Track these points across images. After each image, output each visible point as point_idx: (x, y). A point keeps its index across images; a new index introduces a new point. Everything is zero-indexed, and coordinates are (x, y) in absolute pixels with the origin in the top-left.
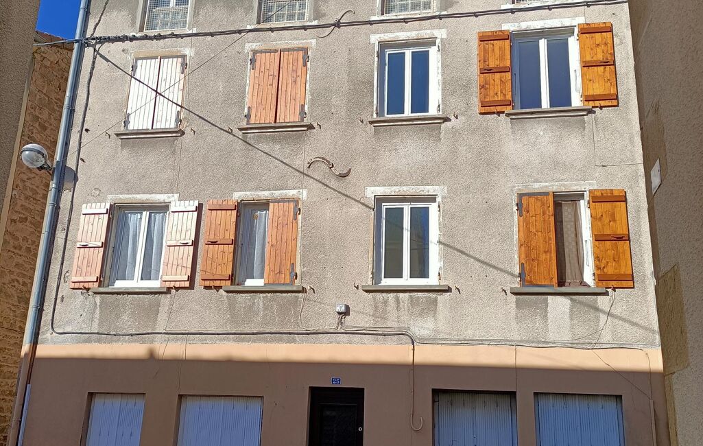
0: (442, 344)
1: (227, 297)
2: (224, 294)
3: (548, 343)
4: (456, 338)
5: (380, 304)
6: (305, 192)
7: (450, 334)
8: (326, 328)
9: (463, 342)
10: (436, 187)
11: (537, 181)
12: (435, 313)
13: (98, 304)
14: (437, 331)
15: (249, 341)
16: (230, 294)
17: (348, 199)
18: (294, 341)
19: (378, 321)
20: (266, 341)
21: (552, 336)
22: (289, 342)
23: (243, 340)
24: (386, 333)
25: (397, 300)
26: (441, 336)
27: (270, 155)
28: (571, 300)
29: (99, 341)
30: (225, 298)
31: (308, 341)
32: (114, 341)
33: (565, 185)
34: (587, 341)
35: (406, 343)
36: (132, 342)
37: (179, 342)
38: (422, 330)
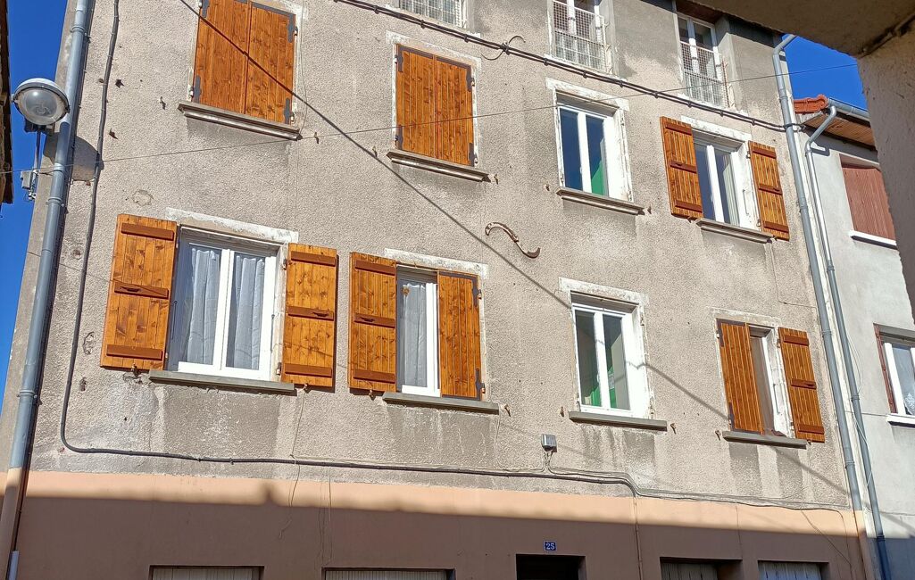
0: (664, 498)
1: (388, 410)
2: (384, 404)
3: (763, 501)
4: (678, 490)
5: (591, 439)
6: (485, 268)
7: (671, 485)
8: (530, 468)
9: (685, 496)
10: (637, 294)
11: (732, 307)
12: (653, 457)
13: (161, 402)
14: (657, 480)
15: (427, 482)
16: (392, 406)
17: (540, 289)
18: (489, 485)
19: (590, 464)
20: (451, 483)
21: (766, 494)
22: (482, 486)
23: (417, 480)
24: (602, 479)
25: (610, 435)
26: (662, 487)
27: (434, 205)
28: (777, 451)
29: (168, 469)
30: (385, 410)
31: (508, 487)
32: (197, 472)
33: (756, 318)
34: (795, 500)
35: (626, 495)
36: (233, 473)
37: (317, 480)
38: (641, 478)
